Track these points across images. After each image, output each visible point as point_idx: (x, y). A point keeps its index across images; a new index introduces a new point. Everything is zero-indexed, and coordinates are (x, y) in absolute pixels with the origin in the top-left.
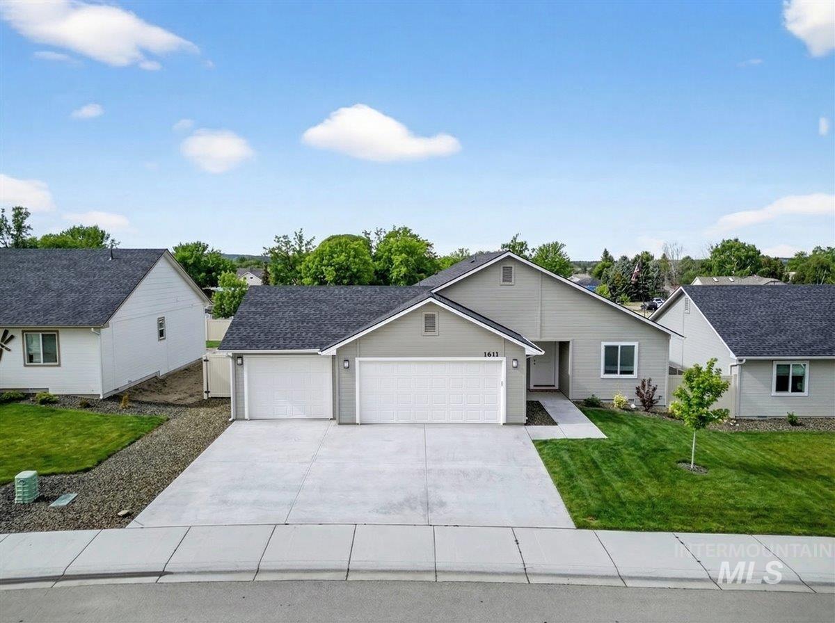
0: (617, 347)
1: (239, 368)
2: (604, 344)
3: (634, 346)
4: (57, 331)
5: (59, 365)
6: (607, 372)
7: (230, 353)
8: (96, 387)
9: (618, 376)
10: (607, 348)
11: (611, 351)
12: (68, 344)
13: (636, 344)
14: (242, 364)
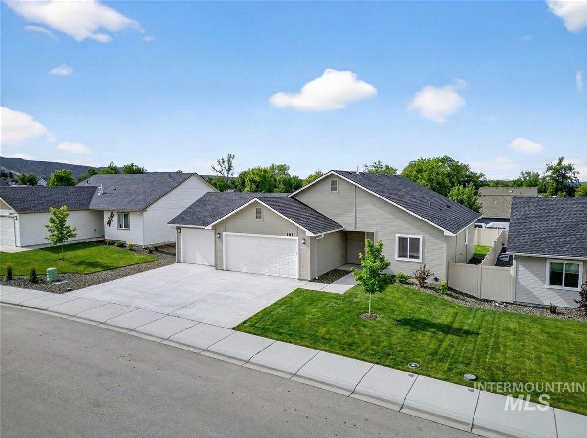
0: (407, 238)
1: (179, 234)
2: (398, 235)
3: (419, 239)
4: (129, 213)
5: (129, 230)
6: (399, 256)
7: (175, 226)
8: (141, 242)
9: (408, 259)
10: (400, 239)
11: (402, 240)
12: (133, 219)
13: (421, 237)
14: (180, 232)
